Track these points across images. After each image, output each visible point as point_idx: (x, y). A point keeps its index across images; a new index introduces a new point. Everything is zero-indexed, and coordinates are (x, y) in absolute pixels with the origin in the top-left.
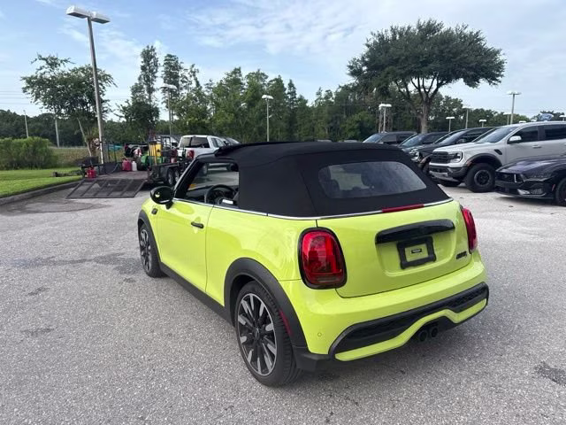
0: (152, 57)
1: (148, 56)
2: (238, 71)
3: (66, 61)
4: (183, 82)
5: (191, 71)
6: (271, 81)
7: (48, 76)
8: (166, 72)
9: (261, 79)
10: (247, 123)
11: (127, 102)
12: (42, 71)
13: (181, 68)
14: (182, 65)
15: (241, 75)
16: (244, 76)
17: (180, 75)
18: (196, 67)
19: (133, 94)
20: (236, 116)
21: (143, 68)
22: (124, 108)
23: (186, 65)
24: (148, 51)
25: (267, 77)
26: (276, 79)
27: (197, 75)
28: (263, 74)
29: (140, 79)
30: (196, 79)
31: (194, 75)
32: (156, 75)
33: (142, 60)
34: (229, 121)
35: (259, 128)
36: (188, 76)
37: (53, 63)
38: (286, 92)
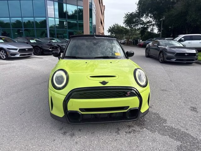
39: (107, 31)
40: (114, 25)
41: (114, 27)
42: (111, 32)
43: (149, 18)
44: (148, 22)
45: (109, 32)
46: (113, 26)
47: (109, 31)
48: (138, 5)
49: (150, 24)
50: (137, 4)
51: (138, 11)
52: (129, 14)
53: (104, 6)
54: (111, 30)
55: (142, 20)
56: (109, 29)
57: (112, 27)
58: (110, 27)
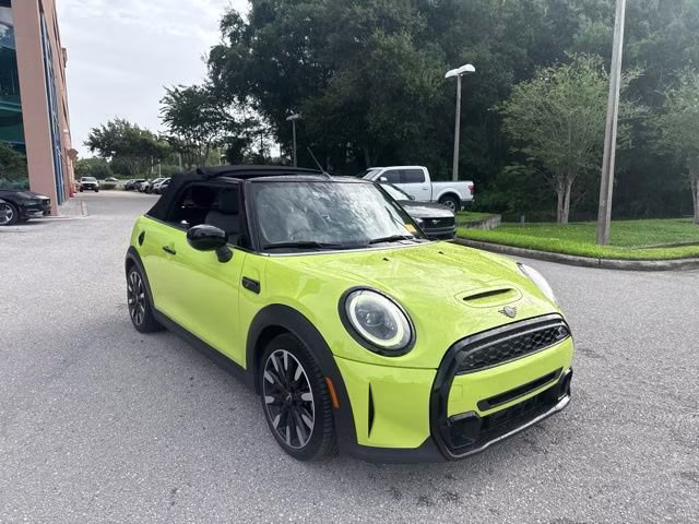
39: (86, 144)
40: (110, 125)
41: (114, 130)
42: (102, 150)
43: (251, 109)
44: (248, 123)
45: (92, 149)
46: (107, 128)
47: (94, 144)
48: (210, 62)
49: (255, 129)
50: (207, 60)
51: (212, 85)
52: (181, 90)
53: (64, 50)
54: (100, 142)
55: (228, 115)
56: (92, 138)
57: (102, 132)
58: (96, 131)
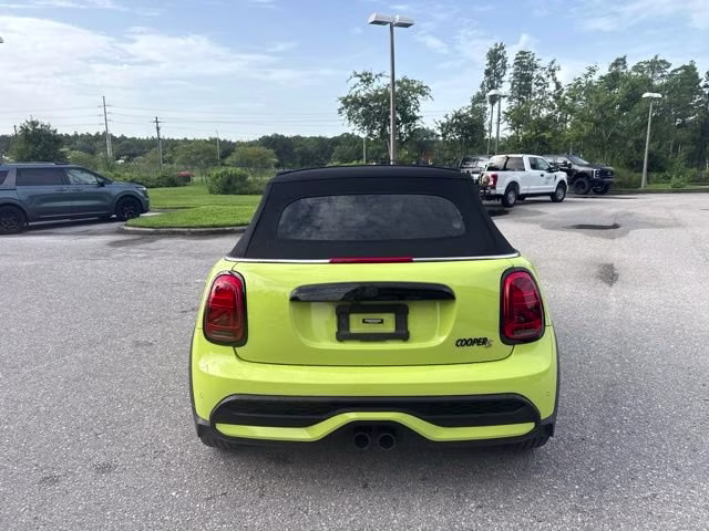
0: (500, 57)
1: (495, 56)
2: (621, 62)
3: (381, 75)
4: (537, 84)
5: (550, 70)
6: (675, 71)
7: (363, 94)
8: (515, 75)
9: (659, 68)
10: (614, 135)
11: (446, 117)
12: (357, 89)
13: (536, 67)
14: (538, 63)
15: (625, 67)
16: (629, 68)
17: (535, 76)
18: (556, 64)
19: (474, 104)
20: (597, 124)
21: (488, 73)
22: (443, 125)
23: (544, 63)
24: (496, 50)
25: (669, 66)
26: (684, 67)
27: (557, 74)
28: (663, 62)
29: (482, 86)
30: (555, 80)
31: (553, 75)
32: (503, 79)
33: (488, 62)
34: (585, 133)
35: (637, 142)
36: (544, 76)
37: (367, 79)
38: (701, 84)
